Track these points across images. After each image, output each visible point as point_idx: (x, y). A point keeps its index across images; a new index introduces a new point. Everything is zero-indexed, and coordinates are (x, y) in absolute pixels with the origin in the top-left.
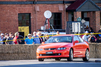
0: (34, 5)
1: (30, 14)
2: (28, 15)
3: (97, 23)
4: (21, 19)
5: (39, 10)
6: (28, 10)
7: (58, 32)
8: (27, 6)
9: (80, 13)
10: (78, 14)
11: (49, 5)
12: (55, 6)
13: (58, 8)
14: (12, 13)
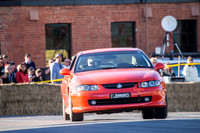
0: (141, 6)
1: (134, 23)
2: (130, 25)
4: (117, 32)
5: (151, 15)
6: (129, 15)
7: (189, 58)
8: (128, 7)
11: (172, 5)
12: (184, 7)
13: (190, 11)
14: (99, 22)
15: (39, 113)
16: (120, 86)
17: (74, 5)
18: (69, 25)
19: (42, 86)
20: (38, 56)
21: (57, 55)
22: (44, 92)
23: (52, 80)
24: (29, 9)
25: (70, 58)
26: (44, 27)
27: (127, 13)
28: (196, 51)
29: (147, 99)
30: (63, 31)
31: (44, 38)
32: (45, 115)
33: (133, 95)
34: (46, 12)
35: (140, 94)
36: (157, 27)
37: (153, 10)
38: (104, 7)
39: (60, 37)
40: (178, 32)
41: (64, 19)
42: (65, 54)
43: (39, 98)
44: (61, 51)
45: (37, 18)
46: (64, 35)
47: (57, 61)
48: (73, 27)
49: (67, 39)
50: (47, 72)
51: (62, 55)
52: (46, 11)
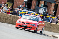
3: (52, 10)
9: (44, 2)
10: (42, 2)
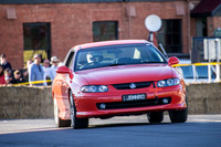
0: (124, 5)
1: (116, 23)
2: (113, 24)
4: (99, 32)
6: (112, 14)
8: (110, 6)
10: (215, 22)
11: (156, 4)
12: (168, 6)
13: (175, 10)
14: (80, 21)
15: (17, 117)
16: (133, 86)
17: (53, 3)
18: (49, 24)
19: (20, 88)
20: (15, 57)
21: (36, 56)
22: (22, 94)
23: (30, 82)
24: (6, 7)
25: (49, 58)
26: (21, 27)
27: (110, 13)
28: (181, 52)
29: (165, 101)
30: (42, 30)
31: (21, 38)
32: (24, 118)
33: (149, 96)
34: (24, 11)
35: (157, 94)
36: (140, 27)
37: (137, 9)
38: (85, 6)
39: (38, 37)
40: (163, 32)
41: (43, 18)
42: (45, 54)
43: (17, 101)
44: (40, 52)
45: (15, 17)
46: (43, 35)
47: (36, 62)
48: (53, 26)
49: (46, 39)
50: (25, 74)
51: (41, 56)
52: (24, 9)
